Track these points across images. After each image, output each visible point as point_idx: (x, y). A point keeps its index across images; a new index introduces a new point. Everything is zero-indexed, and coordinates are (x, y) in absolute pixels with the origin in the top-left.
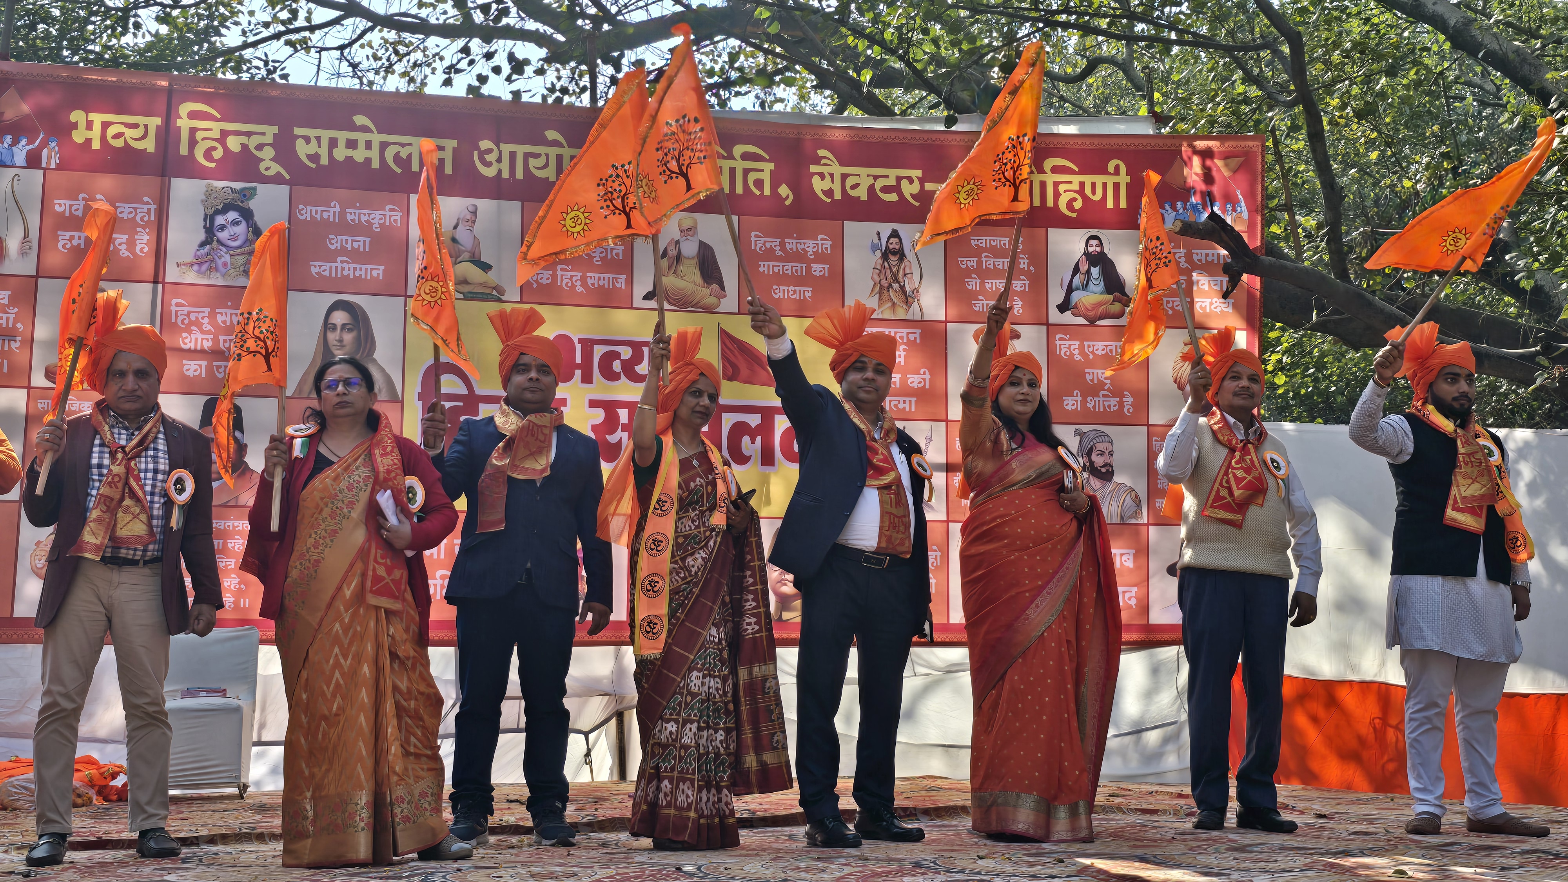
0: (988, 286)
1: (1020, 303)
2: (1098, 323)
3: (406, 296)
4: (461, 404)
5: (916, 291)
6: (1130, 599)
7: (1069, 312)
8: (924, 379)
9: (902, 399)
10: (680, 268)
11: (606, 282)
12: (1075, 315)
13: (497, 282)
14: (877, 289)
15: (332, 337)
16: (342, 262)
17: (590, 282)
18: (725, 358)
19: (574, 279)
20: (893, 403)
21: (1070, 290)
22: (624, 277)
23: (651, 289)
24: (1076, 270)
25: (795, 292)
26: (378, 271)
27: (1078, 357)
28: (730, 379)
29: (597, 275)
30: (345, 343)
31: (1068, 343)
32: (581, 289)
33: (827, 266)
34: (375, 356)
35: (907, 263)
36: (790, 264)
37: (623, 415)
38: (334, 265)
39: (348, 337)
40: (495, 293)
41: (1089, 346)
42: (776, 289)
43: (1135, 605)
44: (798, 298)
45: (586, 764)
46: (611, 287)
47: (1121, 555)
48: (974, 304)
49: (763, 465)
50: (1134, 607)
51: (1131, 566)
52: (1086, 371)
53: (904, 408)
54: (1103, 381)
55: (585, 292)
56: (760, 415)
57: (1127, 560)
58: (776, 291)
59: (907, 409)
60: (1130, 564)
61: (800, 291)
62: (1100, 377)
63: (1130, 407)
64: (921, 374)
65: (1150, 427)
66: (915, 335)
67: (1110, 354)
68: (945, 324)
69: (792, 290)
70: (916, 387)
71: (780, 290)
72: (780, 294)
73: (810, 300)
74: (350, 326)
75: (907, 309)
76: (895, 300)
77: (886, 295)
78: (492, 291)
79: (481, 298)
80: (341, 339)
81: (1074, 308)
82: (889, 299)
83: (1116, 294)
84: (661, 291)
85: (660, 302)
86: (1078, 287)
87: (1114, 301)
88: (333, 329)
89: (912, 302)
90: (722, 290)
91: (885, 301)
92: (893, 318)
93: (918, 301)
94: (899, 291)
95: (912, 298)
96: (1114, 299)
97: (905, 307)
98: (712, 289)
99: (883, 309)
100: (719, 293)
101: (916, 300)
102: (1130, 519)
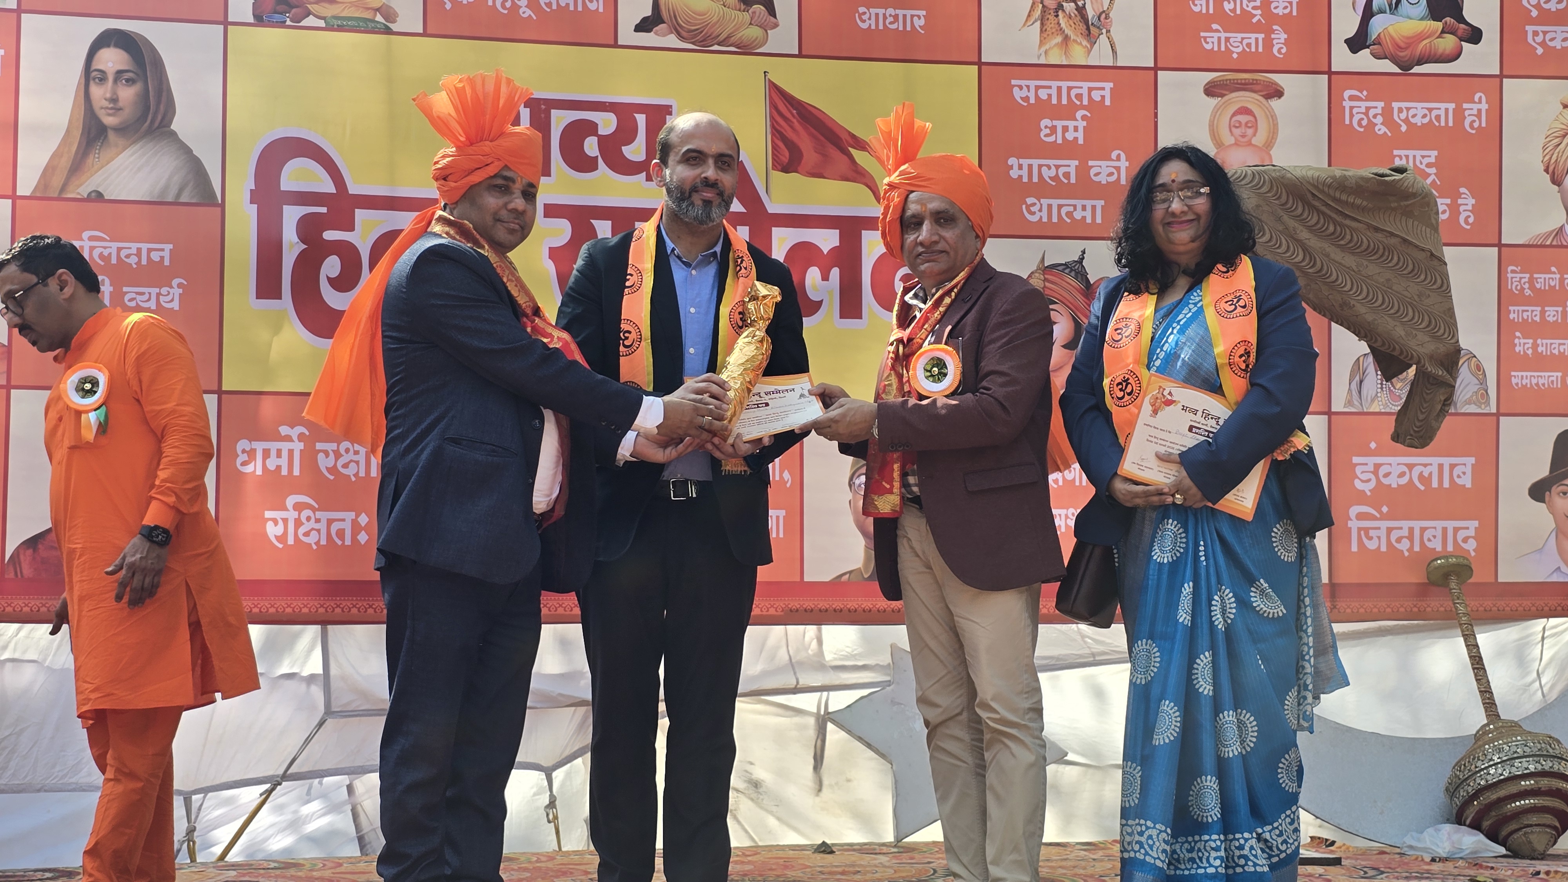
0: (1228, 7)
1: (1284, 36)
2: (1416, 69)
3: (226, 23)
4: (324, 210)
5: (1104, 15)
6: (1465, 540)
7: (1366, 52)
8: (1118, 169)
9: (1079, 203)
12: (1377, 56)
14: (1038, 13)
15: (98, 93)
17: (543, 0)
18: (777, 132)
20: (1064, 211)
21: (1368, 14)
23: (649, 13)
25: (896, 17)
27: (1381, 129)
28: (786, 169)
30: (121, 104)
31: (1364, 105)
32: (529, 12)
34: (172, 127)
37: (603, 229)
39: (128, 94)
40: (379, 19)
41: (1400, 110)
42: (864, 13)
43: (1474, 550)
44: (901, 28)
45: (549, 822)
46: (580, 9)
47: (1452, 466)
48: (1205, 38)
49: (842, 316)
50: (1473, 554)
51: (1469, 485)
52: (1396, 152)
53: (1084, 218)
54: (1424, 170)
55: (535, 18)
56: (838, 231)
57: (1462, 475)
58: (864, 17)
59: (1089, 220)
60: (1466, 481)
61: (905, 16)
62: (1418, 163)
63: (1470, 214)
64: (1113, 160)
65: (1503, 249)
66: (1102, 93)
67: (1437, 124)
68: (1153, 72)
69: (890, 15)
70: (1104, 182)
71: (870, 14)
72: (870, 22)
73: (923, 32)
74: (130, 75)
75: (1089, 46)
76: (1068, 31)
77: (1053, 22)
78: (375, 15)
79: (356, 27)
80: (115, 97)
81: (1374, 44)
82: (1057, 30)
83: (1448, 19)
84: (665, 15)
85: (664, 35)
86: (1383, 7)
87: (1443, 32)
88: (101, 80)
89: (1097, 35)
90: (771, 15)
91: (1053, 33)
92: (1065, 63)
93: (1108, 31)
94: (1076, 16)
95: (1098, 28)
96: (1443, 28)
97: (1085, 43)
98: (754, 13)
99: (1047, 47)
100: (766, 20)
101: (1104, 31)
102: (1467, 406)
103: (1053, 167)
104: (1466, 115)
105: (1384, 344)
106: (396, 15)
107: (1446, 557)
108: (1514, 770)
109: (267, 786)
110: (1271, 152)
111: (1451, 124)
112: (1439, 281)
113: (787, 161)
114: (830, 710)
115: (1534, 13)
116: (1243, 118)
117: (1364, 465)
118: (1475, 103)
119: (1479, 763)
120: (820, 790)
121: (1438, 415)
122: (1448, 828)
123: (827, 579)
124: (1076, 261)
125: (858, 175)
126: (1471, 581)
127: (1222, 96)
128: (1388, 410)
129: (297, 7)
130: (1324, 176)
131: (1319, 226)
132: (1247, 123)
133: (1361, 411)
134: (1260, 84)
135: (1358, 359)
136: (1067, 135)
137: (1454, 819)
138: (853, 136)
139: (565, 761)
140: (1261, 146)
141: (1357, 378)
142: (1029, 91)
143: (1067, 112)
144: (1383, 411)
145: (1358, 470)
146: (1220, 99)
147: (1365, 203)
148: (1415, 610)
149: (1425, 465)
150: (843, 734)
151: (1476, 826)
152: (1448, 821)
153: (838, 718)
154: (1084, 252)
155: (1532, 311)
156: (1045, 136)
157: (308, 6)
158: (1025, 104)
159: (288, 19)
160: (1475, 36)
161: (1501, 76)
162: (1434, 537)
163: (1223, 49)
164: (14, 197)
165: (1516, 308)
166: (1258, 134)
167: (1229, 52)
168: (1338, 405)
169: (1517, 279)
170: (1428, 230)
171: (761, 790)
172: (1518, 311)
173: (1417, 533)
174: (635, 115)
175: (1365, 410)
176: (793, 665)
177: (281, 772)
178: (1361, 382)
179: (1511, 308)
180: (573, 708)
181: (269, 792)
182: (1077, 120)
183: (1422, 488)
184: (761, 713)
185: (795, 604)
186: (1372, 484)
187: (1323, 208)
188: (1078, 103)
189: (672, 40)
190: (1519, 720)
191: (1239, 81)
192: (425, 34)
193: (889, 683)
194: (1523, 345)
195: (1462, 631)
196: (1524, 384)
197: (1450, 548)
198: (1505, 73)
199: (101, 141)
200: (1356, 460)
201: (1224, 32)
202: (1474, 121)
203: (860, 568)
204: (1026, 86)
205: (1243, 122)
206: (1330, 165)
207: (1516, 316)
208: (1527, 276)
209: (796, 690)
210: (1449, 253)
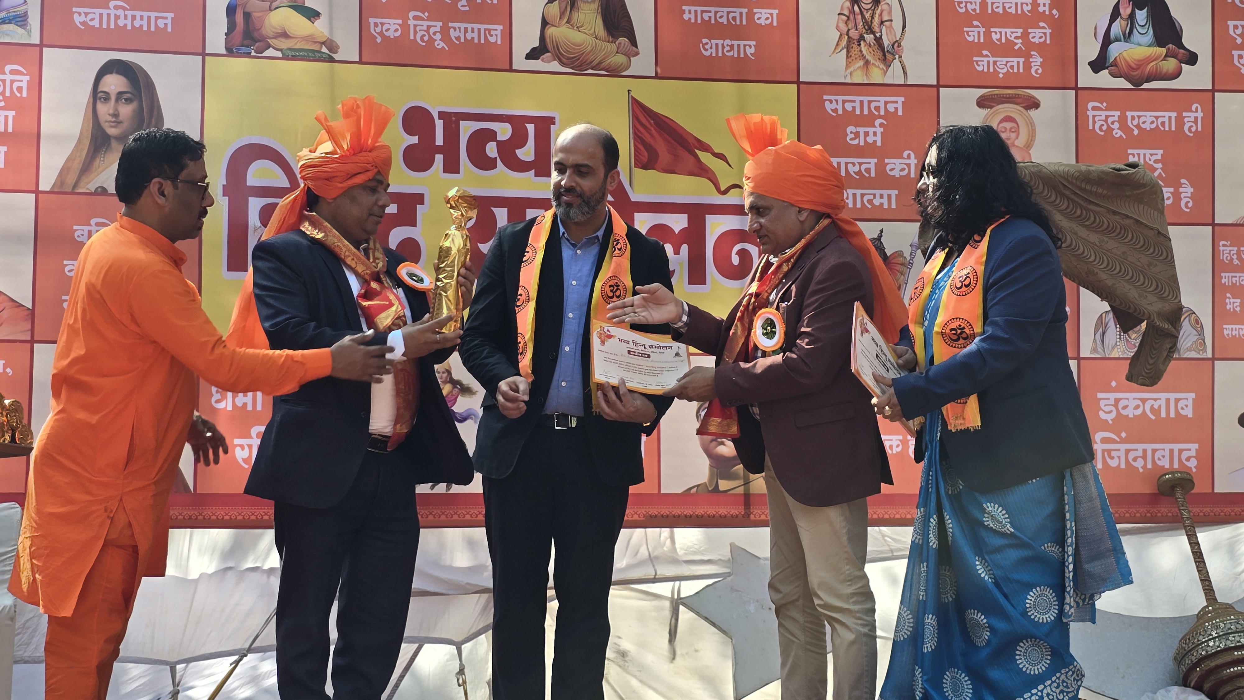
0: (995, 37)
1: (1040, 60)
2: (1146, 86)
3: (204, 55)
5: (897, 44)
6: (1188, 459)
7: (1106, 72)
8: (908, 165)
9: (878, 192)
10: (575, 15)
11: (475, 35)
12: (1114, 75)
13: (328, 36)
14: (844, 43)
15: (104, 110)
16: (116, 7)
17: (453, 34)
18: (638, 138)
19: (432, 31)
20: (866, 198)
21: (1107, 41)
22: (500, 27)
23: (537, 44)
24: (1115, 14)
25: (732, 46)
26: (166, 20)
27: (1118, 133)
28: (645, 167)
29: (463, 26)
30: (121, 118)
31: (1104, 114)
32: (442, 44)
33: (775, 12)
35: (885, 7)
36: (726, 10)
37: (501, 216)
38: (105, 12)
39: (126, 110)
40: (324, 50)
41: (1133, 118)
42: (707, 44)
43: (1195, 467)
44: (736, 55)
45: (459, 685)
46: (482, 41)
47: (1177, 401)
48: (977, 62)
49: (690, 283)
50: (1194, 470)
51: (1190, 415)
52: (1130, 151)
53: (882, 204)
54: (1152, 165)
55: (447, 49)
56: (687, 215)
57: (1185, 407)
58: (706, 47)
59: (886, 206)
60: (1189, 412)
61: (739, 46)
62: (1147, 160)
63: (1189, 200)
64: (904, 158)
65: (1216, 228)
66: (895, 105)
67: (1162, 129)
68: (935, 89)
69: (728, 45)
70: (898, 176)
71: (711, 44)
72: (711, 50)
73: (753, 58)
74: (129, 95)
75: (885, 69)
76: (868, 57)
77: (857, 50)
78: (321, 47)
79: (306, 56)
80: (116, 113)
81: (1112, 66)
82: (859, 56)
83: (1170, 46)
84: (550, 46)
85: (549, 62)
86: (1118, 36)
87: (1166, 56)
88: (105, 99)
89: (891, 60)
90: (633, 46)
91: (856, 58)
92: (866, 82)
93: (900, 57)
94: (874, 45)
95: (892, 54)
96: (1167, 53)
97: (882, 66)
98: (620, 44)
99: (852, 69)
100: (629, 50)
101: (897, 56)
102: (1188, 352)
103: (857, 165)
104: (1186, 122)
105: (1121, 304)
106: (338, 47)
107: (1172, 473)
108: (1228, 642)
109: (236, 658)
110: (1030, 152)
111: (1173, 128)
112: (1165, 254)
113: (646, 160)
114: (682, 596)
115: (1239, 41)
116: (1008, 125)
117: (1106, 399)
118: (1192, 112)
119: (1201, 638)
120: (674, 659)
121: (1165, 360)
122: (1176, 689)
123: (679, 491)
124: (874, 239)
125: (702, 171)
126: (1192, 492)
127: (991, 107)
128: (1125, 356)
129: (260, 41)
130: (1072, 170)
131: (1069, 210)
132: (1011, 129)
133: (1104, 356)
134: (1021, 97)
135: (1101, 315)
136: (868, 139)
137: (1181, 682)
138: (699, 141)
139: (472, 637)
140: (1022, 146)
141: (1101, 330)
142: (837, 104)
143: (868, 120)
144: (1121, 356)
145: (1102, 403)
146: (989, 109)
147: (1105, 192)
148: (1148, 515)
149: (1155, 400)
150: (691, 614)
151: (1198, 687)
152: (1176, 684)
153: (689, 603)
154: (882, 231)
155: (1240, 277)
156: (851, 139)
157: (269, 40)
158: (835, 115)
159: (253, 51)
160: (1192, 59)
161: (1213, 91)
162: (1163, 456)
163: (991, 70)
164: (37, 192)
165: (1227, 275)
166: (1019, 137)
167: (996, 72)
168: (1085, 352)
169: (1227, 251)
170: (1156, 213)
171: (627, 659)
172: (1229, 276)
173: (1149, 453)
174: (526, 125)
175: (1107, 356)
176: (652, 559)
177: (247, 646)
178: (1104, 333)
179: (1223, 275)
180: (479, 595)
181: (237, 663)
182: (875, 127)
183: (1153, 417)
184: (627, 598)
185: (654, 511)
186: (1113, 415)
187: (1072, 196)
188: (877, 113)
189: (555, 66)
190: (1233, 603)
191: (1005, 96)
192: (360, 62)
193: (729, 574)
194: (1233, 304)
195: (1186, 532)
196: (1234, 334)
197: (1176, 466)
198: (1216, 88)
199: (105, 147)
200: (1100, 395)
201: (993, 57)
202: (1192, 126)
203: (705, 483)
204: (835, 100)
205: (1008, 129)
206: (1077, 162)
207: (1226, 280)
208: (1236, 249)
209: (655, 580)
210: (1173, 231)
